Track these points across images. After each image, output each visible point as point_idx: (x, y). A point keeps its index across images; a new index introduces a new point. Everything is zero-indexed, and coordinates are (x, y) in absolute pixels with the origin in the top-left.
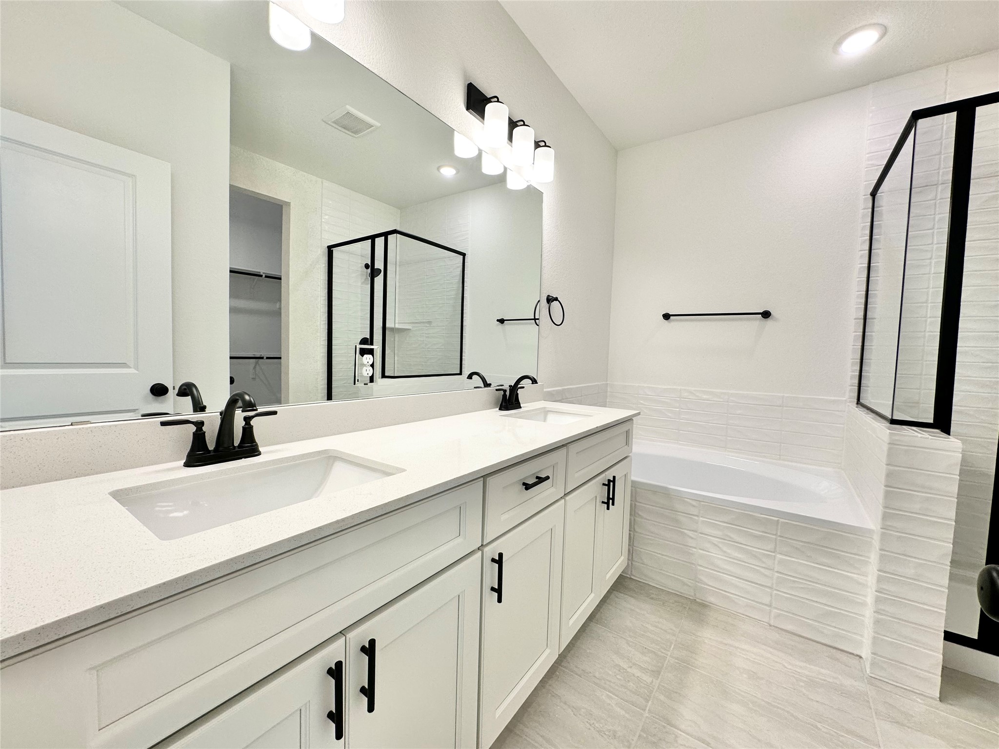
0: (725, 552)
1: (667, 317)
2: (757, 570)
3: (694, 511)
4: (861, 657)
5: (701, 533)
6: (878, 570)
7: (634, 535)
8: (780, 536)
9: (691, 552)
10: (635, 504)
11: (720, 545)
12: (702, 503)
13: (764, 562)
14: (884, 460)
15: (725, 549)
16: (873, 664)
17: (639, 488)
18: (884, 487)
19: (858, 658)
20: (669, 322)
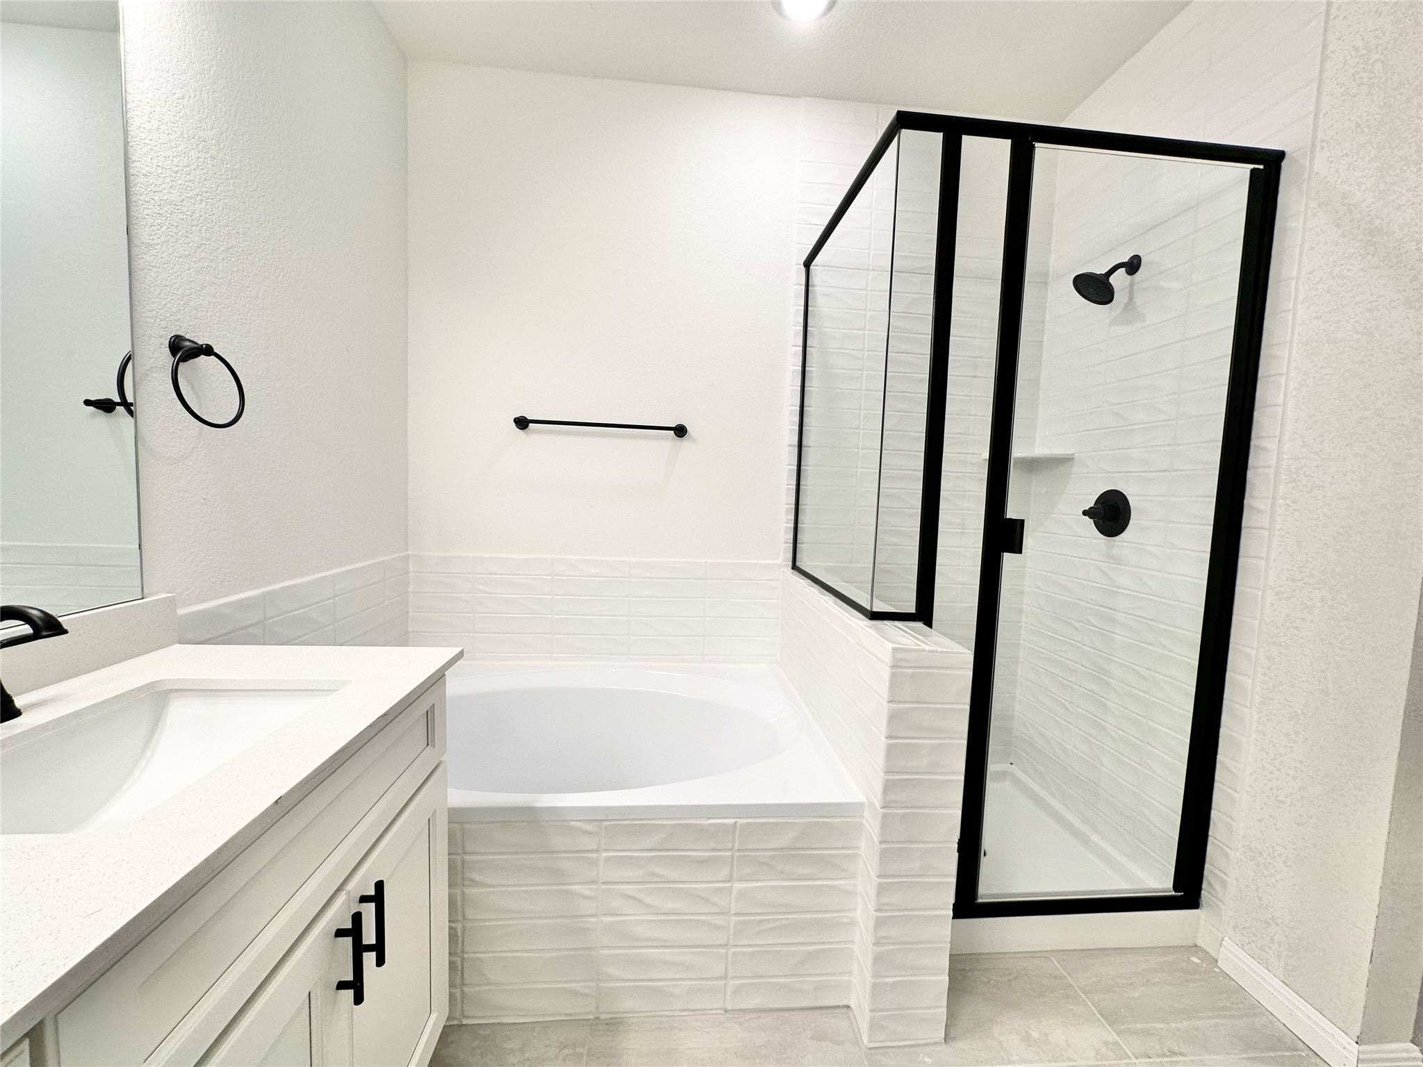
0: (649, 906)
1: (522, 423)
2: (703, 922)
3: (590, 843)
4: (848, 1007)
5: (604, 883)
6: (878, 877)
7: (464, 929)
8: (739, 850)
9: (587, 926)
10: (463, 861)
11: (640, 896)
12: (605, 823)
13: (715, 905)
14: (884, 691)
15: (648, 900)
16: (873, 1026)
17: (468, 823)
18: (885, 739)
19: (844, 1010)
20: (527, 434)
